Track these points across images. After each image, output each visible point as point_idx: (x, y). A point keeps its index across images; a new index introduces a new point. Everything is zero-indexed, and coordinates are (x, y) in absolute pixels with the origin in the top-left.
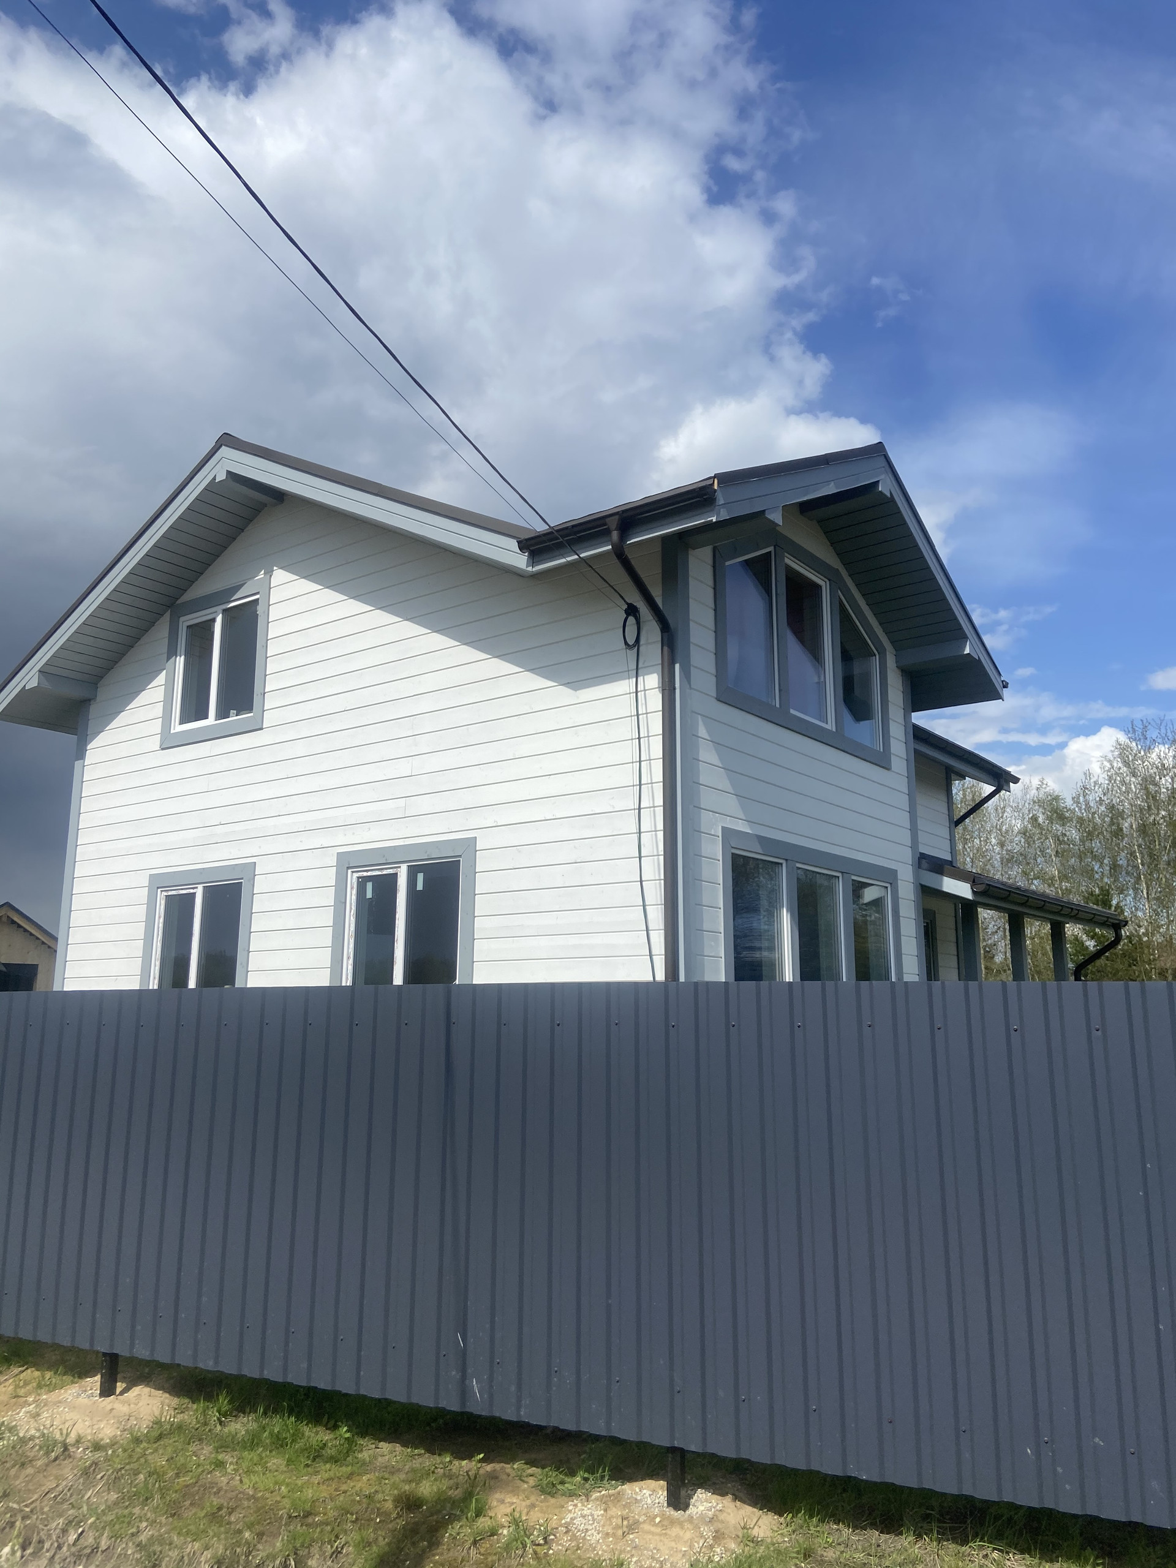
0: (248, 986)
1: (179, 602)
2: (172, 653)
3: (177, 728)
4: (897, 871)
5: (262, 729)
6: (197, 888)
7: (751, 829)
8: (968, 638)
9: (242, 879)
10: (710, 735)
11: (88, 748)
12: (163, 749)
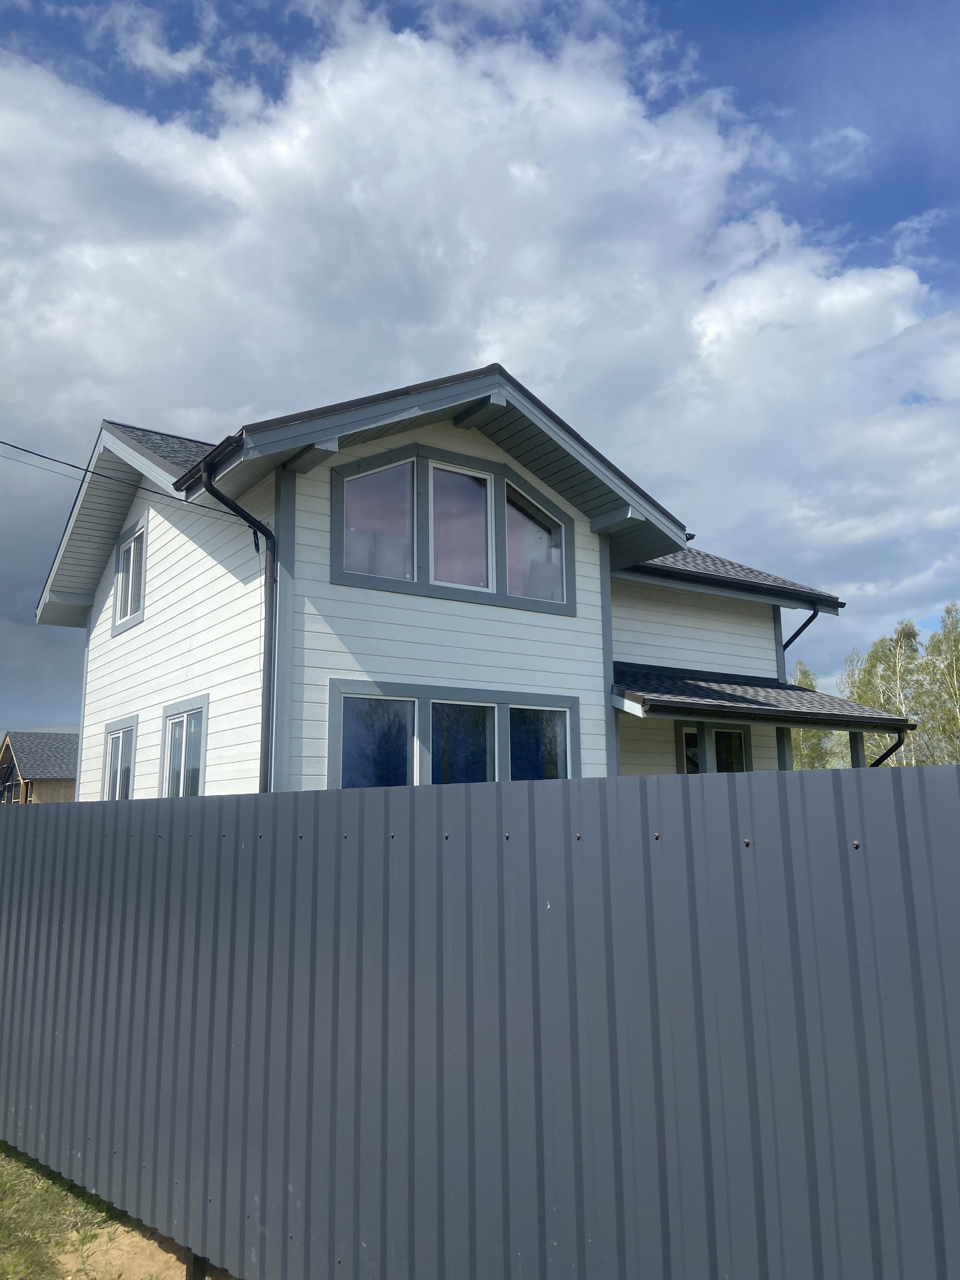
0: (134, 799)
1: (121, 534)
2: (117, 571)
3: (119, 622)
4: (578, 697)
5: (143, 621)
6: (120, 733)
7: (370, 677)
8: (629, 505)
9: (132, 726)
10: (319, 612)
11: (91, 639)
12: (113, 638)
